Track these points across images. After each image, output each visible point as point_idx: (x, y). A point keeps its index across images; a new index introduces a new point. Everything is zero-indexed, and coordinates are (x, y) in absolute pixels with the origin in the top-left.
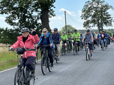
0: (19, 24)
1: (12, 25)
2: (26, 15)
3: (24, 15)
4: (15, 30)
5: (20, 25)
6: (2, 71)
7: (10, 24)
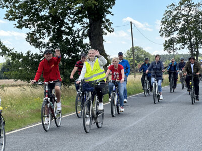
0: (50, 45)
1: (37, 46)
3: (59, 29)
5: (52, 47)
6: (21, 128)
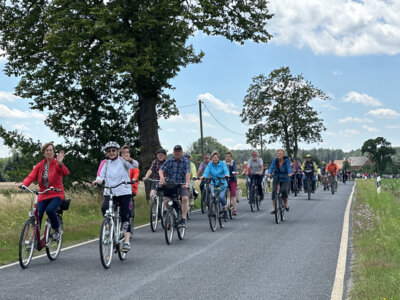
0: (81, 132)
1: (61, 133)
2: (100, 109)
3: (95, 110)
4: (71, 148)
5: (84, 135)
7: (56, 131)
